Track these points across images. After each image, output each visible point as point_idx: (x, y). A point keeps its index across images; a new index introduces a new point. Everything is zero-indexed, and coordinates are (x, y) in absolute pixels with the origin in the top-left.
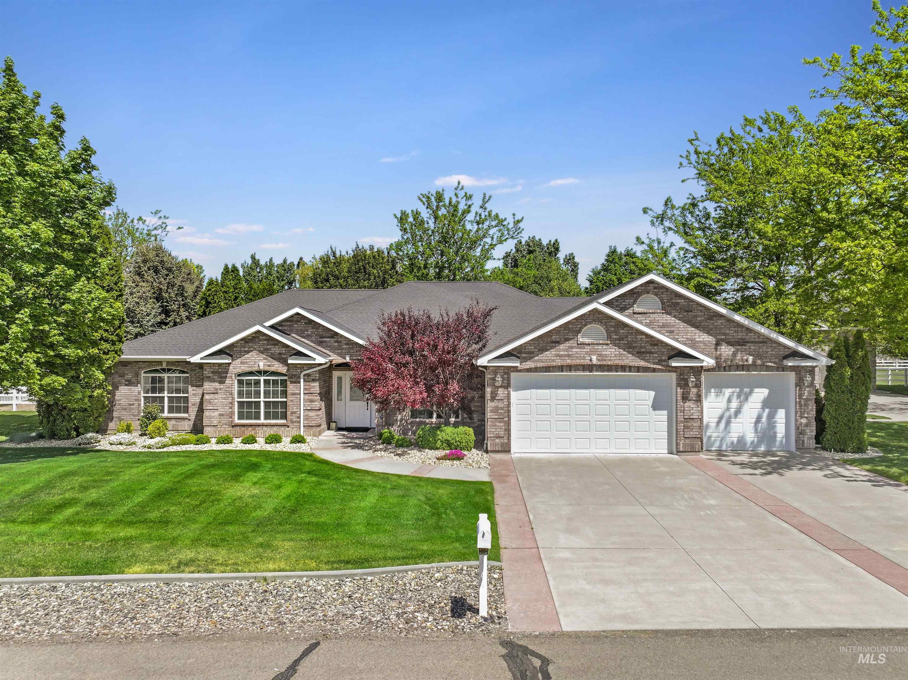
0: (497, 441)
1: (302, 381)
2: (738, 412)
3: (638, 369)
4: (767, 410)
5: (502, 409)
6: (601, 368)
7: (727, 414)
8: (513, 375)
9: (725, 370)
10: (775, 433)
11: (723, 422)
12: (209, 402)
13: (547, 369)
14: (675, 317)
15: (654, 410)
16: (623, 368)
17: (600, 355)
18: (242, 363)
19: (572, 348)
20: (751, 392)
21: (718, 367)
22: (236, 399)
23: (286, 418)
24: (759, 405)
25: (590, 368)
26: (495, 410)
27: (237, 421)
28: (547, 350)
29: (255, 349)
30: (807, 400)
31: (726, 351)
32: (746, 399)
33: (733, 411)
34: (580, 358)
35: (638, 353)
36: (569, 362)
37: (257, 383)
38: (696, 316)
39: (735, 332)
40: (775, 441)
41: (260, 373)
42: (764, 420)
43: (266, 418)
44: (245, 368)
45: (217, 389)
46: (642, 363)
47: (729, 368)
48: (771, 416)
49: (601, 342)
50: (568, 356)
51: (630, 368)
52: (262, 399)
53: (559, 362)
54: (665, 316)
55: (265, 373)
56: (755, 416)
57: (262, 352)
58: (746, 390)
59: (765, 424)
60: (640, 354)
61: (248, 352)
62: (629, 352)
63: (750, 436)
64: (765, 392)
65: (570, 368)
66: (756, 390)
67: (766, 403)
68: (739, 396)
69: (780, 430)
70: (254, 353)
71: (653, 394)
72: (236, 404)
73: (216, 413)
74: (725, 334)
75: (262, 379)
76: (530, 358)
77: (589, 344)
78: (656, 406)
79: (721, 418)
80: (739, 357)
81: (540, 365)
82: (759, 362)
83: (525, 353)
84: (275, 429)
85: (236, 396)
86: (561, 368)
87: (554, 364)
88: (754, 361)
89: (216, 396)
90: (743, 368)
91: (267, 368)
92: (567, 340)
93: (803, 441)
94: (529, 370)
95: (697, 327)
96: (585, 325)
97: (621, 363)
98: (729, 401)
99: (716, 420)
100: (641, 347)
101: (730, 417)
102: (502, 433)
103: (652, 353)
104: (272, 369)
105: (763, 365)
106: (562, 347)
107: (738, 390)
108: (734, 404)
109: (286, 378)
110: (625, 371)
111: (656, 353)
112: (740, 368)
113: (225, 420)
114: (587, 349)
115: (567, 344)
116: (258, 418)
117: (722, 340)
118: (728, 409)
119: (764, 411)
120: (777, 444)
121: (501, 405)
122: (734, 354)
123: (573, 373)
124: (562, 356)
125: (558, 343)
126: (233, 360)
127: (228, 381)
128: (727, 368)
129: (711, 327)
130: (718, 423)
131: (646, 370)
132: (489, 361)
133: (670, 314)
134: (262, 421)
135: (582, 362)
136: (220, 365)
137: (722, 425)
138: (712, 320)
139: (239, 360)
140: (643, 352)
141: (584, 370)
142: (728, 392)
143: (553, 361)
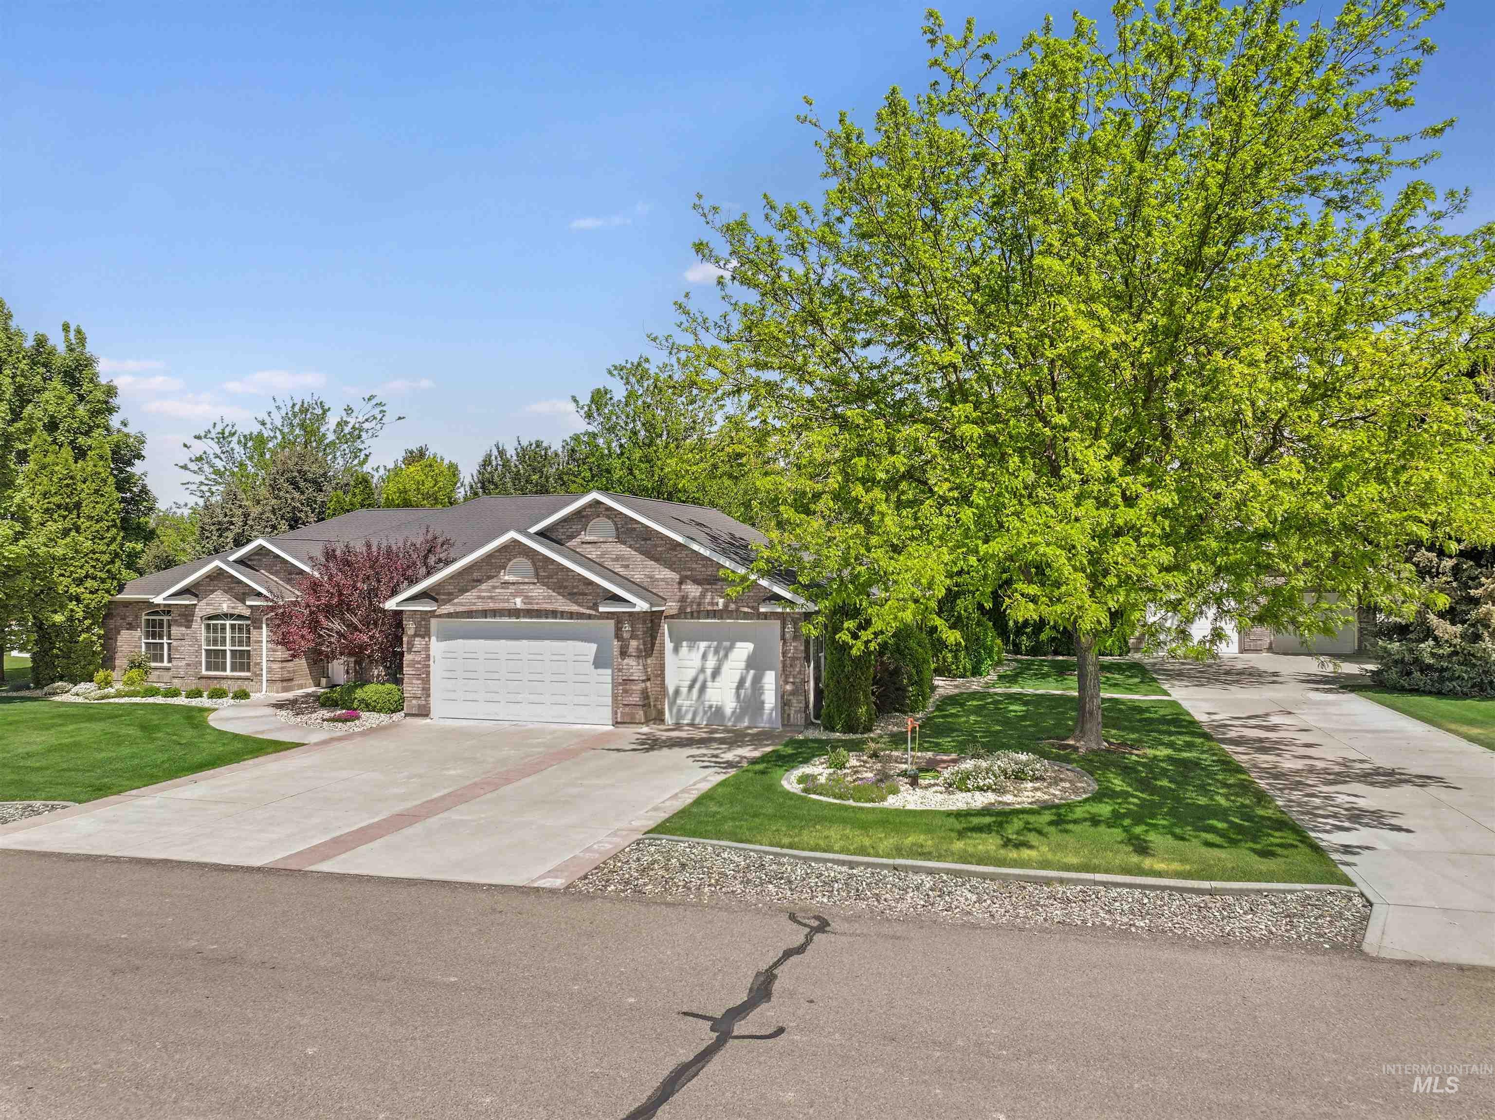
0: (414, 702)
1: (264, 626)
2: (716, 673)
3: (571, 615)
4: (752, 672)
5: (419, 662)
6: (529, 613)
7: (701, 678)
8: (434, 622)
9: (692, 618)
10: (763, 703)
11: (697, 686)
12: (177, 650)
13: (470, 614)
14: (630, 547)
15: (596, 668)
16: (554, 614)
17: (527, 597)
18: (208, 604)
19: (494, 587)
20: (732, 647)
21: (682, 613)
22: (204, 647)
23: (249, 670)
24: (743, 665)
25: (515, 613)
26: (413, 663)
27: (204, 672)
28: (467, 591)
29: (220, 588)
30: (794, 659)
31: (693, 590)
32: (726, 656)
33: (709, 672)
34: (504, 601)
35: (569, 594)
36: (491, 605)
37: (223, 628)
38: (656, 546)
39: (704, 566)
40: (762, 715)
41: (226, 616)
42: (748, 684)
43: (232, 670)
44: (210, 611)
45: (183, 635)
46: (575, 608)
47: (697, 614)
48: (757, 680)
49: (526, 580)
50: (491, 598)
51: (562, 614)
52: (228, 647)
53: (480, 606)
54: (619, 545)
55: (231, 616)
56: (737, 678)
57: (226, 592)
58: (727, 644)
59: (749, 691)
60: (572, 596)
61: (213, 591)
62: (559, 593)
63: (730, 705)
64: (749, 647)
65: (495, 613)
66: (739, 644)
67: (752, 663)
68: (716, 652)
69: (770, 699)
70: (218, 593)
71: (594, 647)
72: (203, 652)
73: (184, 663)
74: (691, 570)
75: (228, 623)
76: (450, 601)
77: (513, 583)
78: (598, 663)
79: (694, 681)
80: (708, 599)
81: (460, 609)
82: (732, 606)
83: (444, 594)
84: (239, 682)
85: (203, 642)
86: (485, 613)
87: (474, 608)
88: (726, 606)
89: (183, 643)
90: (714, 614)
91: (231, 611)
92: (490, 578)
93: (789, 715)
94: (450, 615)
95: (657, 560)
96: (510, 560)
97: (549, 607)
98: (704, 657)
99: (688, 683)
100: (574, 587)
101: (705, 681)
102: (419, 693)
103: (586, 594)
104: (236, 612)
105: (737, 610)
106: (484, 586)
107: (715, 643)
108: (711, 663)
109: (249, 622)
110: (556, 618)
111: (590, 594)
112: (711, 615)
113: (191, 672)
114: (512, 589)
115: (491, 583)
116: (225, 670)
117: (687, 577)
118: (703, 670)
119: (748, 672)
120: (765, 717)
121: (418, 658)
122: (703, 595)
123: (498, 620)
124: (483, 598)
125: (480, 581)
126: (199, 601)
127: (195, 625)
128: (695, 614)
129: (674, 559)
130: (691, 687)
131: (580, 616)
132: (398, 604)
133: (624, 543)
134: (228, 673)
135: (506, 605)
136: (186, 606)
137: (695, 691)
138: (675, 550)
139: (204, 601)
140: (575, 594)
141: (510, 616)
142: (703, 645)
143: (474, 604)
